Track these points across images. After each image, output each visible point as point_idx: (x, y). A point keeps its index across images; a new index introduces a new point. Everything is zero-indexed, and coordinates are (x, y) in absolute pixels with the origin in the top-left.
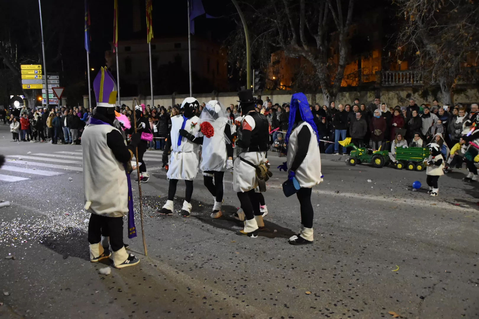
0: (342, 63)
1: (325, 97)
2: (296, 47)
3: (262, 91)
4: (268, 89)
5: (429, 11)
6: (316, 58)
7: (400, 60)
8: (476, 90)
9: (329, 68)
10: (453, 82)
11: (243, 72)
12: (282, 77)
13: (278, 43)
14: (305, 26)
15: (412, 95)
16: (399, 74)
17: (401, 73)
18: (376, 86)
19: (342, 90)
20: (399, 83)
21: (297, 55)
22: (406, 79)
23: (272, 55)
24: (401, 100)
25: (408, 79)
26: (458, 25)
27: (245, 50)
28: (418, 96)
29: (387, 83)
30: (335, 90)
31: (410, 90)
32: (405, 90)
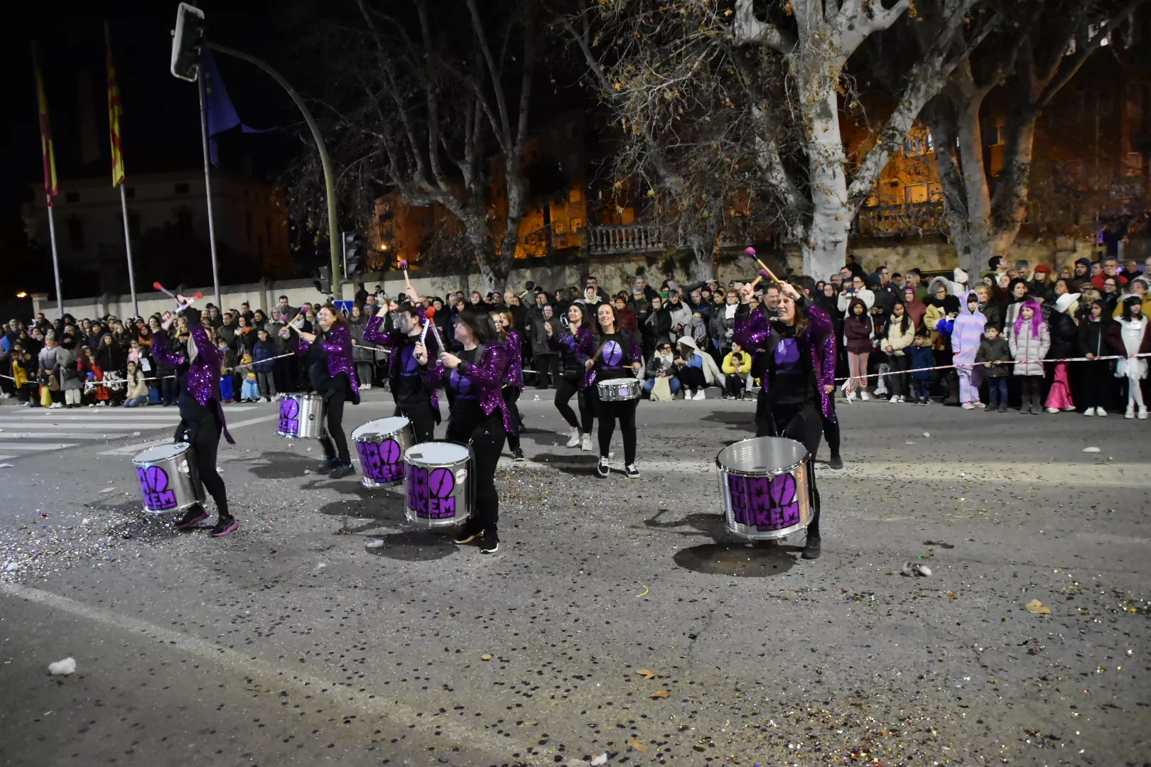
0: (513, 213)
1: (487, 280)
2: (425, 185)
3: (361, 275)
4: (372, 269)
5: (664, 118)
6: (464, 206)
7: (622, 207)
9: (489, 224)
10: (713, 244)
11: (321, 237)
12: (399, 244)
13: (389, 179)
14: (440, 145)
15: (647, 268)
16: (620, 232)
17: (623, 231)
18: (579, 255)
19: (518, 265)
20: (621, 248)
21: (427, 201)
22: (633, 240)
23: (378, 201)
24: (628, 280)
25: (636, 241)
26: (714, 144)
27: (324, 194)
28: (657, 270)
29: (599, 249)
30: (503, 267)
31: (641, 261)
32: (633, 261)
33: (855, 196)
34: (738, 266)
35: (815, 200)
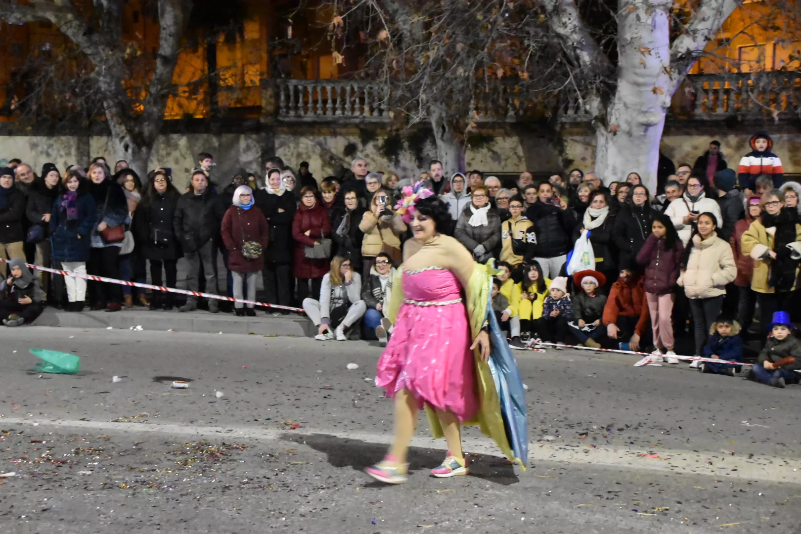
0: (166, 48)
1: (120, 147)
6: (88, 33)
8: (515, 139)
9: (129, 63)
15: (360, 146)
16: (324, 89)
17: (329, 88)
18: (262, 120)
19: (169, 128)
20: (325, 113)
21: (29, 18)
22: (343, 104)
24: (331, 161)
25: (347, 106)
28: (374, 151)
29: (292, 113)
30: (147, 129)
31: (353, 134)
32: (341, 134)
33: (681, 58)
34: (494, 153)
35: (622, 61)
